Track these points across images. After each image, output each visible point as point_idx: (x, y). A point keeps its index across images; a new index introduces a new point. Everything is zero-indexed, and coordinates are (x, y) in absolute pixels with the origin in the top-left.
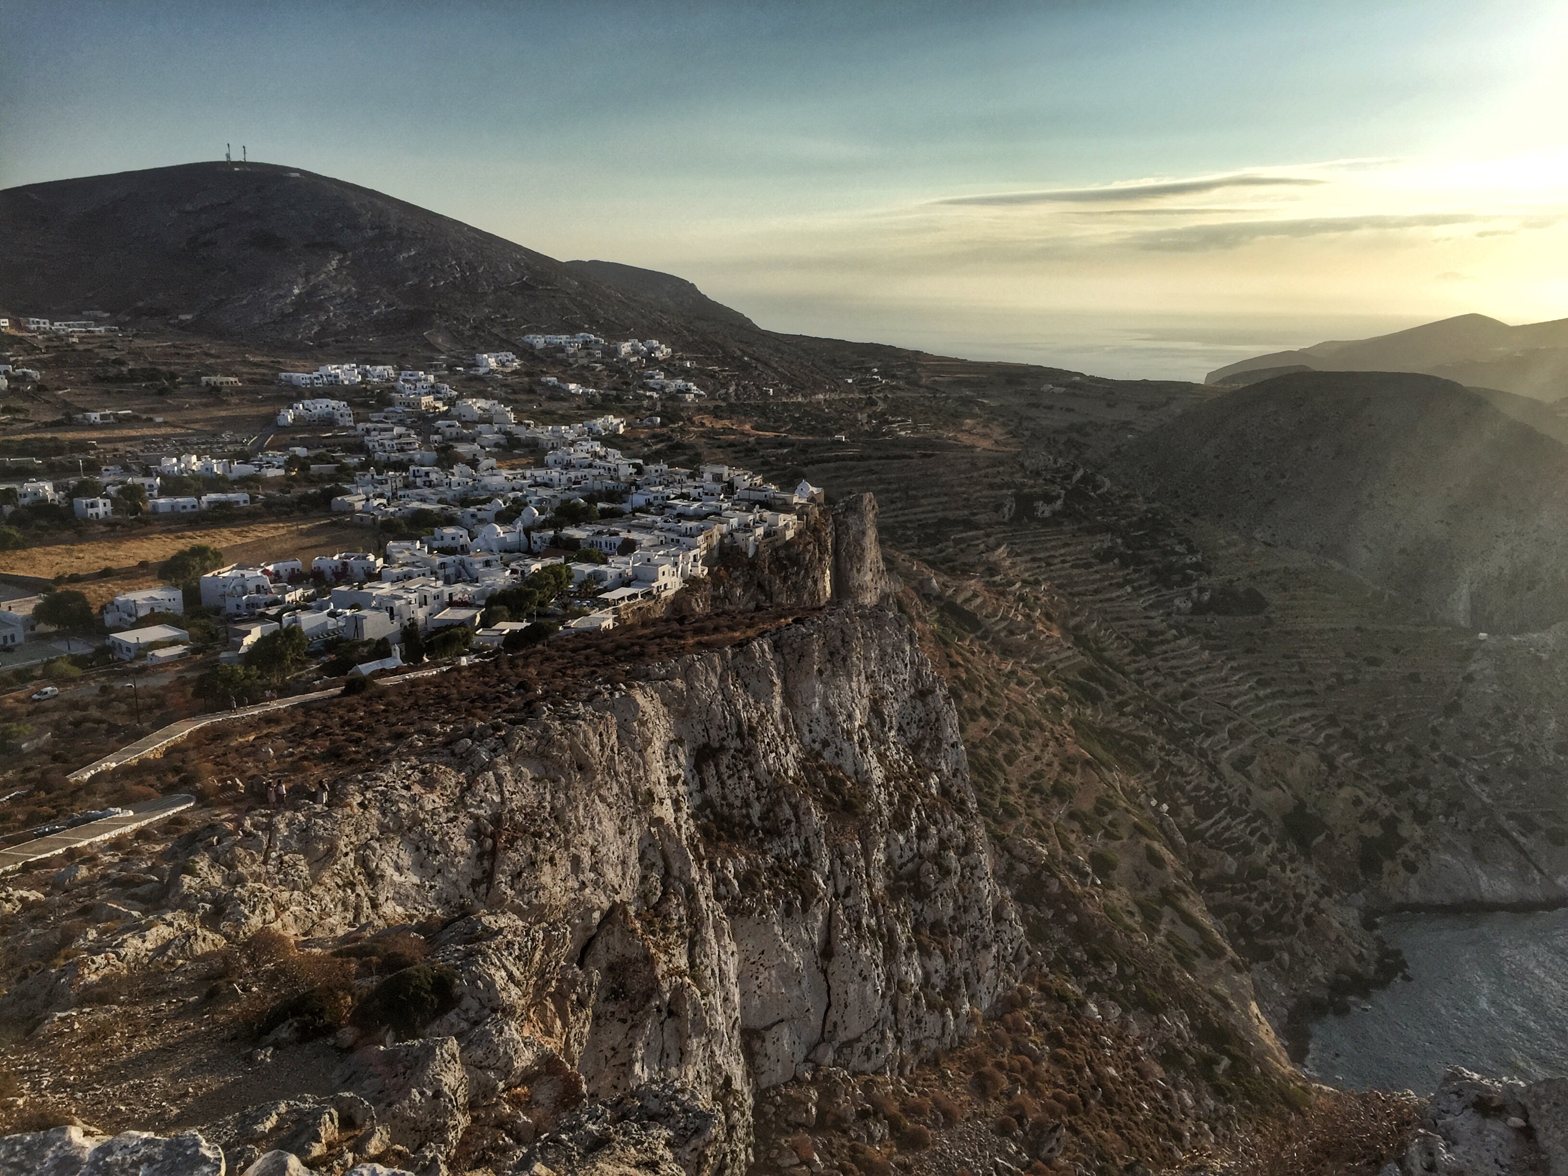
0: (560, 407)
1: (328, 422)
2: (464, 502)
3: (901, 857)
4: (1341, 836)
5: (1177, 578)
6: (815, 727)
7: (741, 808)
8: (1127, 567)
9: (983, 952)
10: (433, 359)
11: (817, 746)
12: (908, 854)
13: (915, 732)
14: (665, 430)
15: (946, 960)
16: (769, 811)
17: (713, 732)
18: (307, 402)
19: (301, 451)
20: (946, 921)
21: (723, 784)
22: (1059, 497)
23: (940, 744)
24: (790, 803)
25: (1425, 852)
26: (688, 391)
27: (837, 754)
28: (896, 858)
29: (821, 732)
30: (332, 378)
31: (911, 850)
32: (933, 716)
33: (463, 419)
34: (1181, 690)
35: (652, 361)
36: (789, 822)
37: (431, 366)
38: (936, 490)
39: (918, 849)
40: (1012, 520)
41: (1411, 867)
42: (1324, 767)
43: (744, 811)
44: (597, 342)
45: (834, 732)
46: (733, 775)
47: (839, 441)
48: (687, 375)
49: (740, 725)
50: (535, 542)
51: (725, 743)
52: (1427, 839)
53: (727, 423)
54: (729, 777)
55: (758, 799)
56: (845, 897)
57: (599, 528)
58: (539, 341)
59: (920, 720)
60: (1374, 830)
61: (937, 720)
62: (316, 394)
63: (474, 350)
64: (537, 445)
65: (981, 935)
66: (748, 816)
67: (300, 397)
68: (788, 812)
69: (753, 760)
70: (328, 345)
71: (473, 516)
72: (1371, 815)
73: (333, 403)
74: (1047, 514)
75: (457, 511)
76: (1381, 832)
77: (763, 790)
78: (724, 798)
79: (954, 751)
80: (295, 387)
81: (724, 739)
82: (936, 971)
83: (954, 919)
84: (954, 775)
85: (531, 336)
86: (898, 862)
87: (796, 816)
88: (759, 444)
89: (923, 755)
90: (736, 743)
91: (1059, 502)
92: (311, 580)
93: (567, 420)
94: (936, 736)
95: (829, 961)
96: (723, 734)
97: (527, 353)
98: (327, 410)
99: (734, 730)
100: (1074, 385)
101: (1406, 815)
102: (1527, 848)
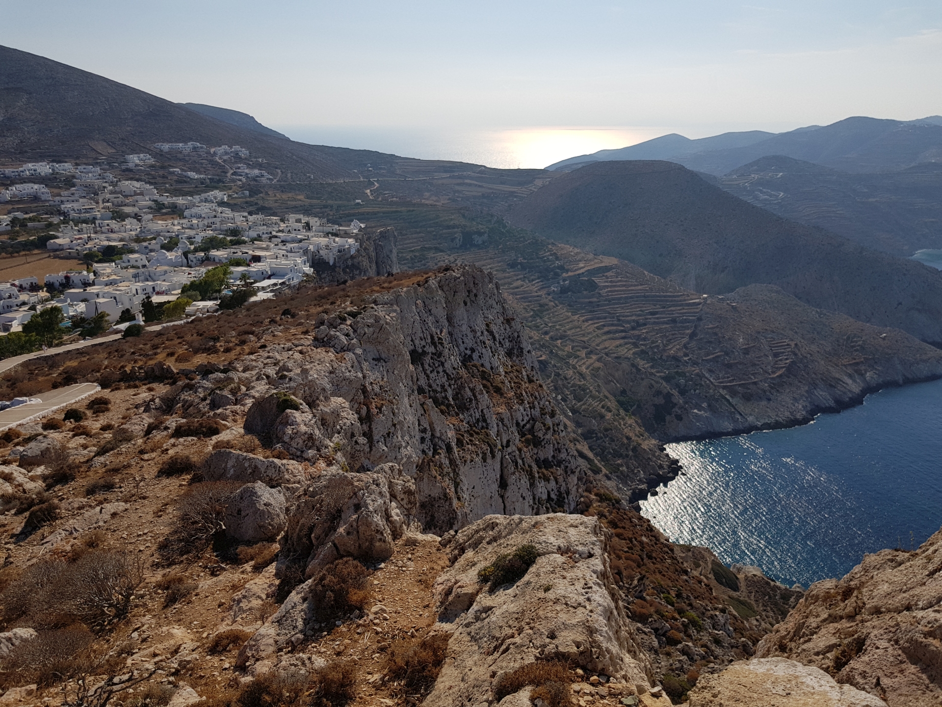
0: (186, 187)
1: (35, 198)
2: (138, 240)
3: (523, 420)
4: (644, 405)
5: (551, 275)
6: (465, 340)
7: (441, 393)
8: (525, 269)
9: (572, 476)
10: (97, 159)
11: (468, 352)
12: (526, 419)
13: (507, 344)
14: (252, 199)
15: (557, 483)
16: (457, 394)
17: (417, 342)
18: (17, 186)
19: (18, 214)
20: (550, 459)
21: (428, 376)
22: (485, 232)
23: (522, 352)
24: (469, 387)
25: (685, 409)
26: (262, 176)
27: (480, 357)
28: (520, 421)
29: (470, 343)
30: (32, 172)
31: (528, 415)
32: (516, 335)
33: (124, 194)
34: (559, 334)
35: (237, 157)
36: (471, 400)
37: (97, 163)
38: (418, 230)
39: (531, 414)
40: (461, 246)
41: (679, 418)
42: (634, 370)
43: (443, 394)
44: (202, 148)
45: (476, 343)
46: (433, 370)
47: (358, 204)
48: (260, 166)
49: (432, 337)
50: (192, 261)
51: (425, 349)
52: (686, 403)
53: (290, 195)
54: (431, 372)
55: (450, 385)
56: (507, 447)
57: (233, 250)
58: (166, 147)
59: (509, 337)
60: (660, 401)
61: (518, 336)
62: (23, 181)
63: (124, 153)
64: (176, 207)
65: (569, 465)
66: (446, 398)
67: (13, 183)
68: (469, 393)
69: (443, 360)
70: (26, 152)
71: (146, 247)
72: (658, 393)
73: (36, 186)
74: (480, 242)
75: (135, 246)
76: (664, 401)
77: (452, 380)
78: (430, 386)
79: (530, 355)
80: (8, 178)
81: (424, 346)
82: (553, 490)
83: (553, 457)
84: (532, 370)
85: (160, 144)
86: (522, 424)
87: (475, 396)
88: (312, 206)
89: (514, 358)
90: (432, 349)
91: (486, 235)
92: (45, 289)
93: (191, 194)
94: (519, 347)
95: (505, 489)
96: (423, 343)
97: (159, 155)
98: (32, 190)
99: (429, 341)
100: (481, 172)
101: (675, 392)
102: (734, 403)
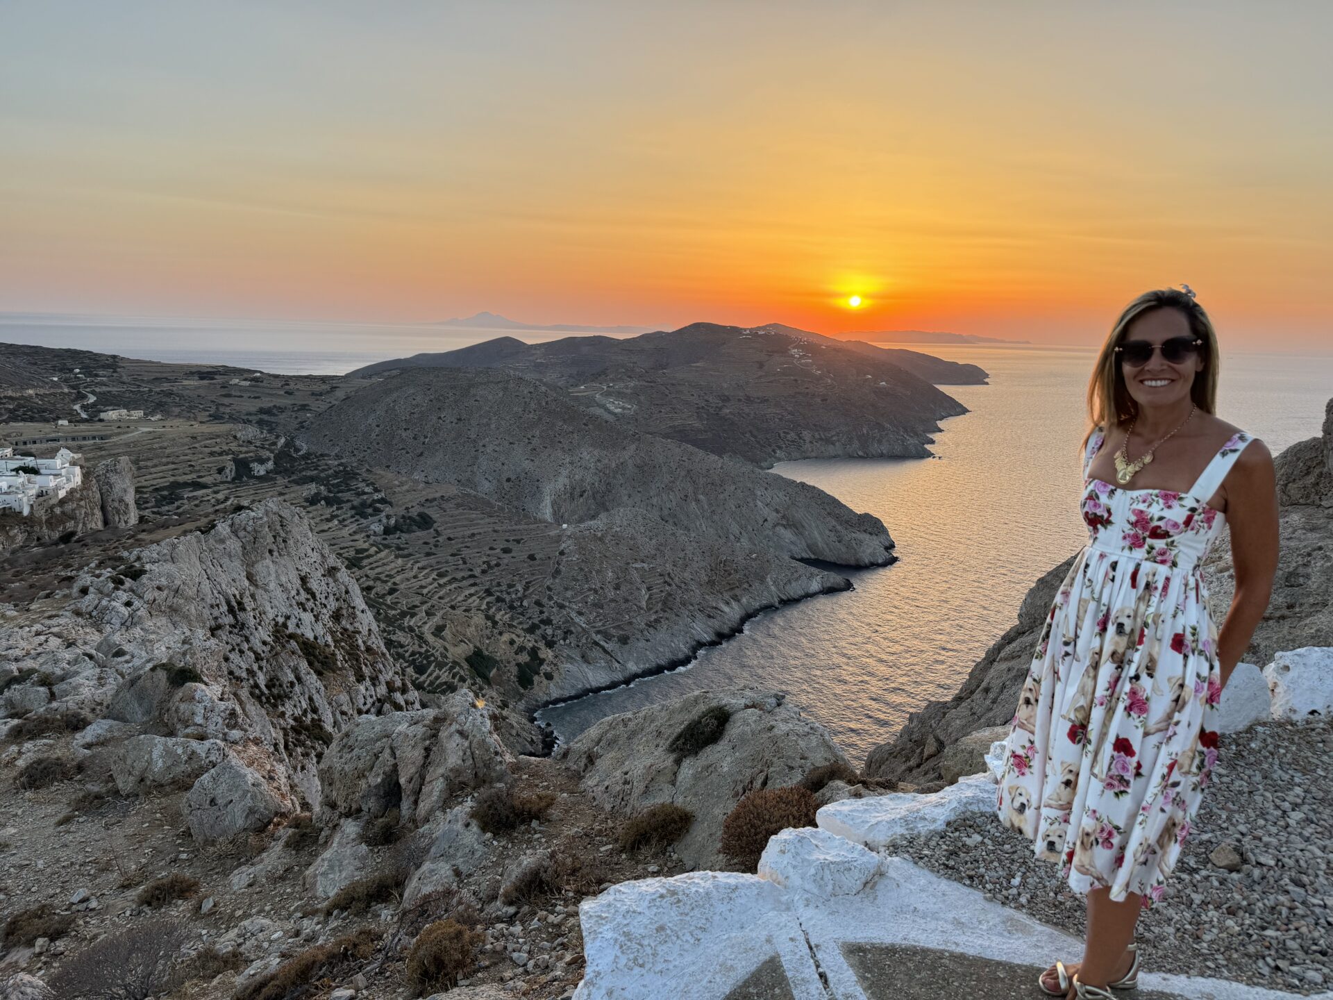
4: (506, 666)
5: (370, 510)
6: (275, 603)
8: (332, 506)
11: (281, 619)
12: (369, 701)
13: (333, 604)
16: (272, 679)
22: (269, 459)
23: (354, 611)
24: (289, 667)
25: (556, 665)
27: (298, 624)
29: (281, 607)
31: (371, 697)
32: (343, 590)
34: (387, 588)
36: (293, 685)
40: (234, 479)
42: (489, 624)
45: (291, 605)
51: (219, 621)
52: (556, 657)
55: (260, 668)
59: (334, 594)
61: (347, 592)
68: (290, 675)
69: (248, 634)
72: (521, 649)
74: (262, 472)
76: (529, 658)
87: (298, 679)
89: (344, 622)
91: (271, 463)
99: (225, 607)
100: (256, 380)
101: (541, 645)
102: (609, 650)
